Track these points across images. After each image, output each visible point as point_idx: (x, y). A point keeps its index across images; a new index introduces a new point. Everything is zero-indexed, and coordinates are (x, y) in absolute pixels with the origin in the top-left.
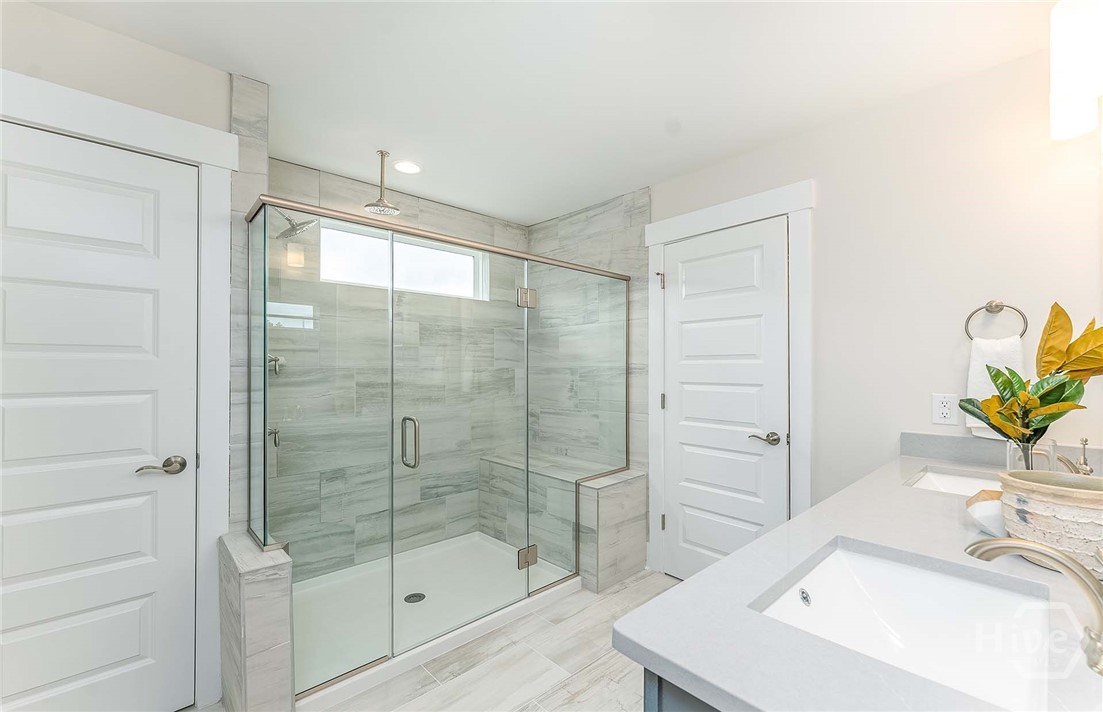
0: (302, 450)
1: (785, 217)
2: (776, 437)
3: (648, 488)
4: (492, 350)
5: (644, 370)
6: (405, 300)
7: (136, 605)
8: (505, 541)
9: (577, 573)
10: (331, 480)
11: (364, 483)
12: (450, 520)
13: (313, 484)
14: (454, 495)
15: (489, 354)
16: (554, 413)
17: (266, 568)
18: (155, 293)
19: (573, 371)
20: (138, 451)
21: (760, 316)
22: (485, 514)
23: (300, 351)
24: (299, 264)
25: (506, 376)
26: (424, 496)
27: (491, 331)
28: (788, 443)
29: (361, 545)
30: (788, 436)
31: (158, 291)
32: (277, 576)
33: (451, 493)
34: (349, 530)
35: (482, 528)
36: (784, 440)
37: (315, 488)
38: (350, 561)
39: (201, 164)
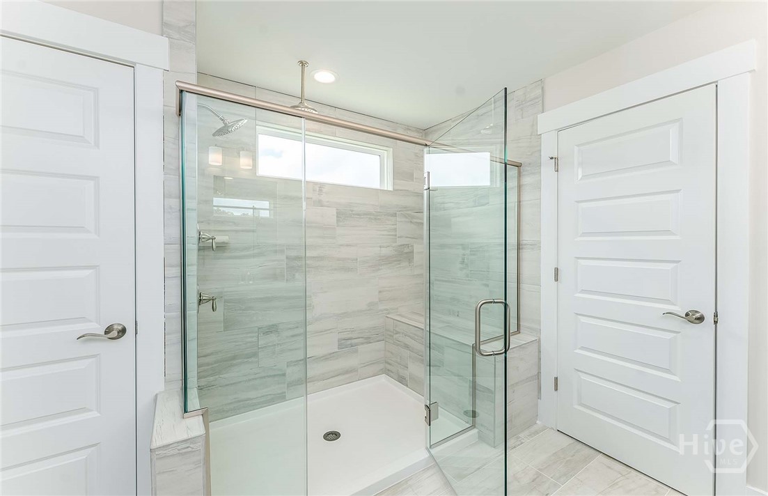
0: (243, 310)
1: (714, 85)
2: (698, 315)
3: (540, 352)
4: (395, 230)
5: (536, 246)
6: (324, 190)
7: (82, 455)
8: (407, 386)
9: (473, 426)
10: (266, 333)
11: (293, 336)
12: (362, 365)
13: (253, 337)
14: (366, 345)
15: (393, 233)
16: (446, 281)
17: (178, 442)
18: (94, 178)
19: (464, 247)
20: (83, 319)
21: (678, 191)
22: (390, 361)
23: (243, 231)
24: (249, 166)
25: (406, 250)
26: (341, 346)
27: (395, 215)
28: (716, 322)
29: (290, 385)
30: (716, 315)
31: (98, 177)
32: (190, 449)
33: (362, 344)
34: (280, 373)
35: (387, 372)
36: (709, 318)
37: (254, 339)
38: (281, 398)
39: (135, 63)
